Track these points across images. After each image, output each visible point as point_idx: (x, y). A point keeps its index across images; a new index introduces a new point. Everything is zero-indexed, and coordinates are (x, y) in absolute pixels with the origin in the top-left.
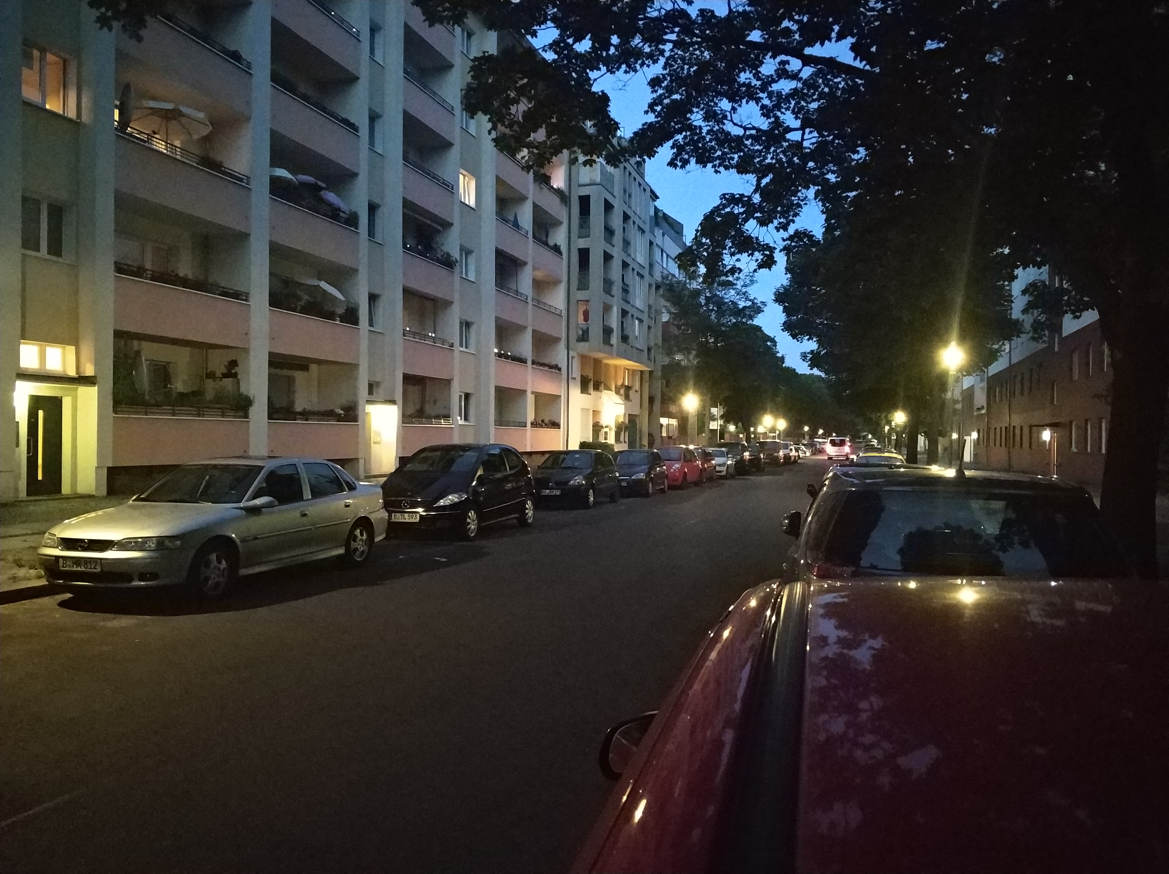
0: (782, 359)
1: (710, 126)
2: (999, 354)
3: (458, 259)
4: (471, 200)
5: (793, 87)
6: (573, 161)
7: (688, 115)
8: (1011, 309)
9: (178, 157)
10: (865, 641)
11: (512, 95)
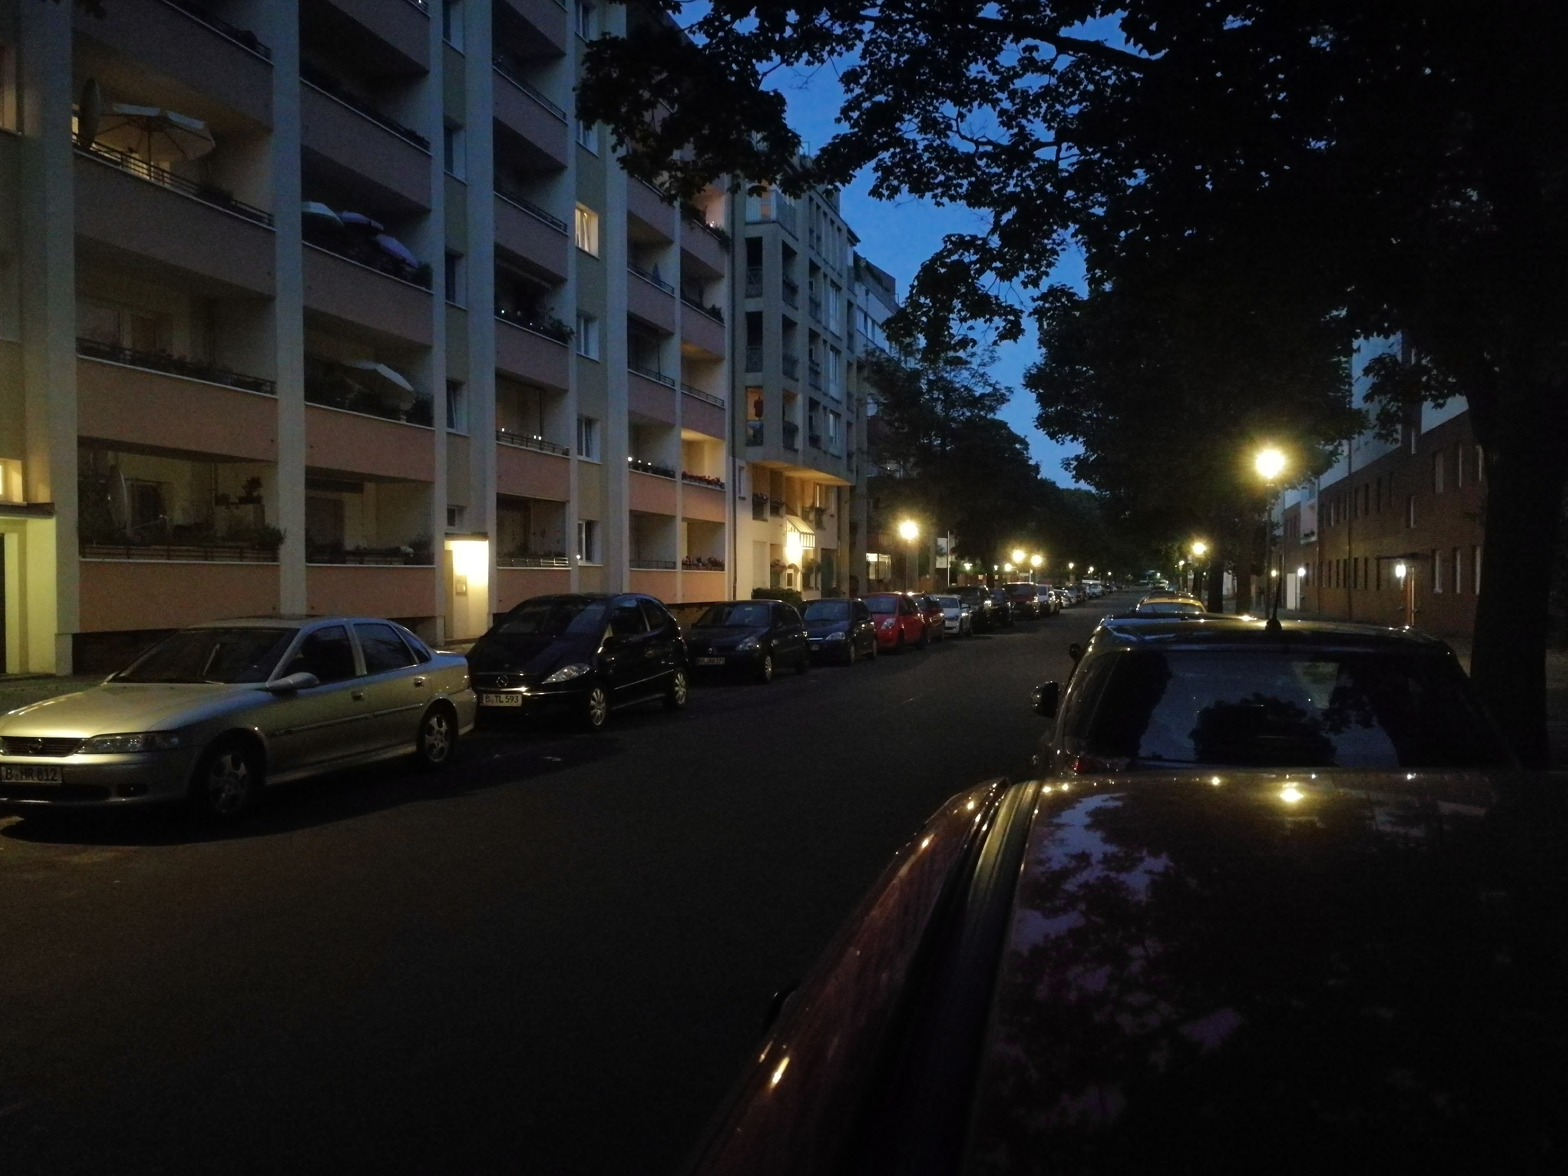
0: (1037, 468)
1: (928, 139)
2: (1334, 458)
3: (574, 330)
4: (590, 244)
5: (1045, 83)
6: (734, 189)
7: (898, 125)
8: (1351, 395)
9: (167, 186)
10: (1142, 859)
11: (646, 95)
